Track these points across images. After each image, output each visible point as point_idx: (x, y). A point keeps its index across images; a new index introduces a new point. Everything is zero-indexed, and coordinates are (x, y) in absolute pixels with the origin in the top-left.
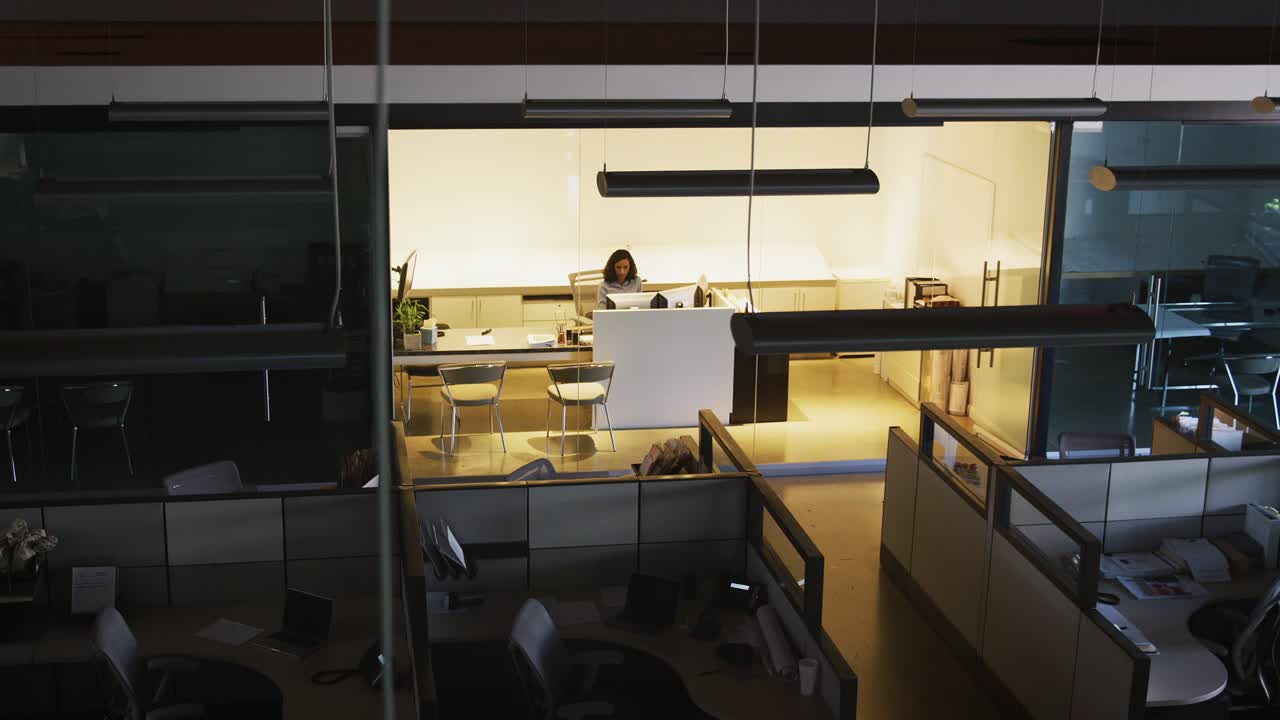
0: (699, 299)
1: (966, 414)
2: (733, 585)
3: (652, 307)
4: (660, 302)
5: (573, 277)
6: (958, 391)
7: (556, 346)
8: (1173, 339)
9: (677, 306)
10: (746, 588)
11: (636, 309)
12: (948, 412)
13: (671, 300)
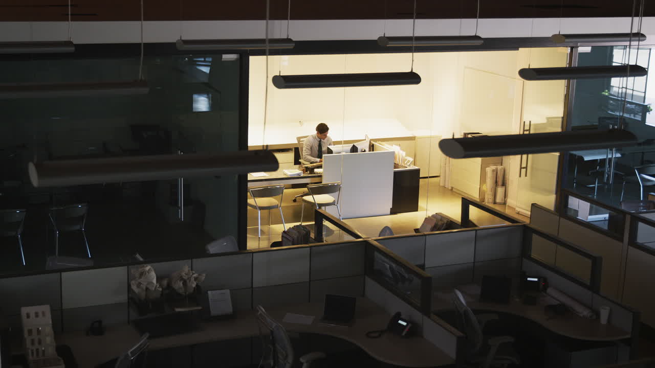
0: (372, 147)
1: (505, 203)
2: (529, 279)
3: (351, 152)
4: (354, 149)
5: (299, 139)
6: (500, 191)
7: (302, 175)
8: (600, 159)
9: (362, 151)
10: (536, 280)
11: (344, 153)
12: (495, 203)
13: (359, 148)
